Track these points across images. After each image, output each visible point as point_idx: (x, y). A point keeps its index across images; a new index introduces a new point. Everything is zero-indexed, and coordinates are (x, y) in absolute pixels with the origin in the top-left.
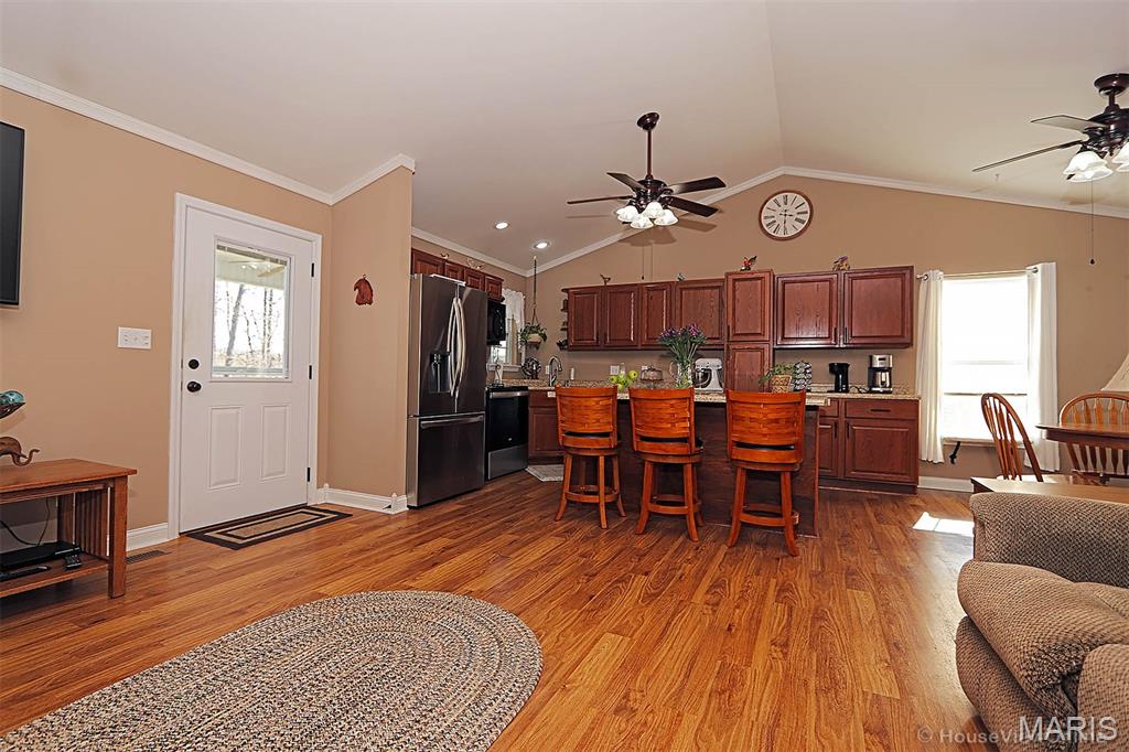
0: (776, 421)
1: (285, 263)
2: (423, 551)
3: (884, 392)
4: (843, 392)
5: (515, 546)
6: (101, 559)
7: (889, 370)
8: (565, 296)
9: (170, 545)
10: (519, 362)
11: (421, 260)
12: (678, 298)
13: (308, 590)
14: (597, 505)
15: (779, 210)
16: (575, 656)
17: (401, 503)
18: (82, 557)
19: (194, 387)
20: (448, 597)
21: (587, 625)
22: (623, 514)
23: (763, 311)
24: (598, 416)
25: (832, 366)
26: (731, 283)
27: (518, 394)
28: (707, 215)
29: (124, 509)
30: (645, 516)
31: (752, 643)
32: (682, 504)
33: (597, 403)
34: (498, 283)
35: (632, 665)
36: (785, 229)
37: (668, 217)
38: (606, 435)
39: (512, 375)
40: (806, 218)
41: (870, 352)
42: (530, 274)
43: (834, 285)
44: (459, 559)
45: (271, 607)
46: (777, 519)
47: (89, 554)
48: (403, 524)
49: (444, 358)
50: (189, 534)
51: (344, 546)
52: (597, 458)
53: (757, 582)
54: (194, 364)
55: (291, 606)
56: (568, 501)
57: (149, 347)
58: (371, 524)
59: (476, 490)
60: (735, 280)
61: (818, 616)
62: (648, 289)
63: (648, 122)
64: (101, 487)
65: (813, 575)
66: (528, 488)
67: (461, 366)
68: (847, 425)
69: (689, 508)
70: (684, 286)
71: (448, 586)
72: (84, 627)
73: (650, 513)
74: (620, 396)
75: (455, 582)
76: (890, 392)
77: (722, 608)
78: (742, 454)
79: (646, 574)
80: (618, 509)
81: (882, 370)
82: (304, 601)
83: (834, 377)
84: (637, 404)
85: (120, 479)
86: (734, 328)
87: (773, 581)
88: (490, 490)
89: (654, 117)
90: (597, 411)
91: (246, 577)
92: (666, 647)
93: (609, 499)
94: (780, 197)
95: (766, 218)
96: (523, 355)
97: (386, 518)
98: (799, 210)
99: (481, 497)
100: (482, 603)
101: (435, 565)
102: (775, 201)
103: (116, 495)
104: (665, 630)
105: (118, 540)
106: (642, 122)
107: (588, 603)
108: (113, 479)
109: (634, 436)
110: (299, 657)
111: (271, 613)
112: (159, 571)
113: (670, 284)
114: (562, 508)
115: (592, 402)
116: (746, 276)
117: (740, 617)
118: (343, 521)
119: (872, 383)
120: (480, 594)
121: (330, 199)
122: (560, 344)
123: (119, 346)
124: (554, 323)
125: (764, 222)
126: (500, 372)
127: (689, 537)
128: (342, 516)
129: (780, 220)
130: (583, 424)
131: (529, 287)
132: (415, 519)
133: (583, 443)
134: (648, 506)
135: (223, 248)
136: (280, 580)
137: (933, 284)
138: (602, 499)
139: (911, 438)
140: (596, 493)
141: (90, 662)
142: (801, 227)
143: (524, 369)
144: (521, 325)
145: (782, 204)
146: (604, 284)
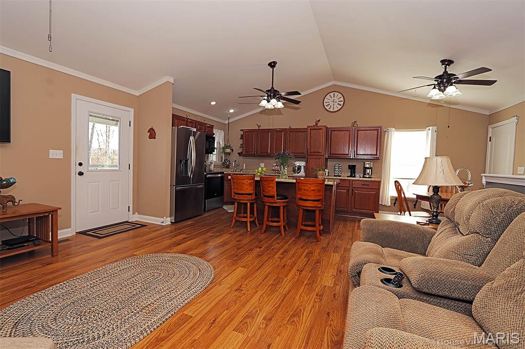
0: (314, 190)
1: (118, 121)
2: (174, 240)
3: (368, 177)
4: (353, 177)
5: (212, 238)
6: (48, 242)
7: (371, 168)
8: (242, 133)
9: (72, 237)
10: (221, 161)
11: (177, 119)
12: (289, 135)
13: (129, 253)
14: (247, 222)
15: (331, 100)
16: (226, 274)
17: (168, 221)
18: (40, 241)
19: (81, 174)
20: (183, 255)
21: (233, 265)
22: (258, 225)
23: (321, 143)
24: (247, 187)
25: (349, 166)
26: (309, 130)
27: (220, 175)
28: (297, 104)
29: (56, 223)
30: (265, 226)
31: (290, 271)
32: (279, 222)
33: (247, 181)
34: (212, 127)
35: (245, 277)
36: (333, 107)
37: (280, 105)
38: (251, 194)
39: (217, 166)
40: (342, 103)
42: (227, 122)
43: (351, 133)
44: (189, 242)
45: (115, 259)
46: (314, 228)
47: (42, 240)
48: (169, 229)
49: (186, 161)
50: (80, 233)
51: (144, 237)
52: (247, 203)
53: (301, 251)
54: (80, 164)
55: (123, 259)
56: (236, 221)
57: (62, 158)
58: (154, 229)
59: (200, 215)
60: (311, 129)
61: (318, 262)
62: (276, 131)
63: (272, 65)
64: (47, 214)
65: (323, 248)
66: (223, 215)
67: (193, 164)
68: (353, 190)
69: (282, 224)
70: (291, 130)
71: (183, 252)
72: (44, 266)
73: (267, 225)
74: (256, 179)
75: (187, 250)
76: (371, 177)
77: (284, 259)
78: (301, 203)
79: (260, 248)
80: (256, 224)
81: (368, 168)
82: (128, 257)
83: (350, 170)
84: (263, 182)
85: (54, 211)
86: (310, 149)
87: (307, 250)
88: (206, 215)
89: (275, 63)
90: (247, 185)
91: (104, 249)
92: (259, 271)
93: (252, 219)
94: (332, 94)
95: (326, 102)
96: (223, 158)
97: (161, 227)
98: (339, 100)
99: (202, 219)
100: (196, 258)
101: (179, 245)
102: (330, 95)
103: (54, 217)
104: (260, 267)
105: (55, 234)
106: (270, 64)
107: (235, 258)
108: (52, 211)
109: (262, 195)
110: (126, 275)
111: (116, 261)
112: (69, 247)
113: (286, 129)
114: (233, 223)
115: (245, 181)
116: (316, 128)
117: (289, 262)
118: (143, 228)
119: (365, 173)
120: (195, 255)
121: (137, 93)
122: (239, 153)
123: (50, 157)
124: (237, 144)
125: (325, 104)
126: (213, 165)
127: (281, 235)
128: (143, 226)
129: (331, 104)
130: (242, 190)
131: (226, 128)
132: (173, 227)
133: (241, 197)
134: (266, 223)
135: (92, 116)
136: (119, 250)
137: (390, 133)
138: (249, 220)
139: (377, 196)
140: (246, 217)
141: (49, 277)
142: (340, 107)
143: (223, 164)
144: (222, 145)
145: (333, 97)
146: (258, 128)
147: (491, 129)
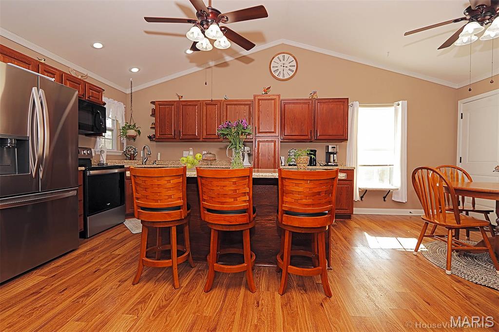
0: (319, 194)
3: (335, 166)
4: (314, 165)
8: (153, 106)
10: (122, 149)
12: (225, 110)
14: (170, 267)
15: (281, 63)
23: (275, 119)
24: (170, 193)
26: (257, 101)
27: (116, 171)
33: (169, 181)
36: (283, 74)
38: (178, 208)
40: (294, 69)
41: (327, 144)
42: (128, 92)
43: (310, 106)
52: (169, 229)
60: (259, 100)
62: (207, 104)
70: (228, 103)
74: (189, 174)
76: (337, 165)
78: (289, 221)
81: (333, 154)
84: (203, 181)
86: (259, 128)
90: (168, 189)
93: (181, 259)
94: (281, 56)
95: (273, 67)
96: (125, 144)
98: (291, 64)
102: (278, 58)
109: (202, 209)
113: (220, 101)
116: (265, 98)
119: (328, 161)
122: (150, 137)
124: (146, 124)
125: (273, 70)
126: (104, 156)
129: (281, 69)
130: (156, 201)
131: (128, 100)
137: (355, 108)
138: (175, 263)
140: (169, 258)
142: (292, 74)
143: (125, 154)
144: (122, 124)
145: (282, 60)
146: (178, 100)
147: (462, 105)
